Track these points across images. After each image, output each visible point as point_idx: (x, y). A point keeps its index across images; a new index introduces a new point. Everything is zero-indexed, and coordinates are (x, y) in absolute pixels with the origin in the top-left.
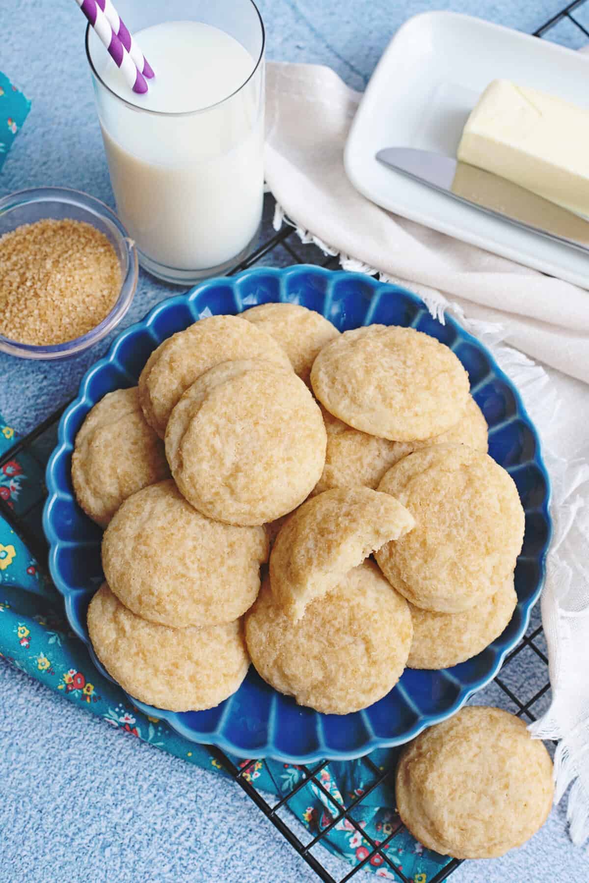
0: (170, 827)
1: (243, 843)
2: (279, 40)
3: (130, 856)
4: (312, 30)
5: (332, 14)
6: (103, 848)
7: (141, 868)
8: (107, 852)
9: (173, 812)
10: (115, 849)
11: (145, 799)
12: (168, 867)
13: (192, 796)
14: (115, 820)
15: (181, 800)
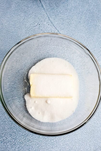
0: (11, 141)
1: (22, 145)
2: (46, 23)
3: (5, 144)
4: (51, 22)
5: (55, 20)
6: (2, 142)
7: (7, 146)
8: (2, 143)
9: (12, 139)
10: (3, 143)
11: (8, 136)
12: (10, 146)
13: (15, 137)
14: (4, 139)
15: (14, 137)
